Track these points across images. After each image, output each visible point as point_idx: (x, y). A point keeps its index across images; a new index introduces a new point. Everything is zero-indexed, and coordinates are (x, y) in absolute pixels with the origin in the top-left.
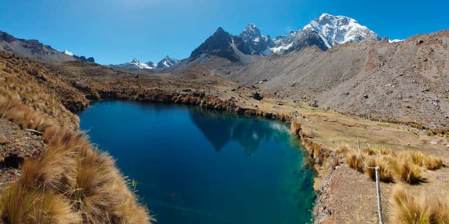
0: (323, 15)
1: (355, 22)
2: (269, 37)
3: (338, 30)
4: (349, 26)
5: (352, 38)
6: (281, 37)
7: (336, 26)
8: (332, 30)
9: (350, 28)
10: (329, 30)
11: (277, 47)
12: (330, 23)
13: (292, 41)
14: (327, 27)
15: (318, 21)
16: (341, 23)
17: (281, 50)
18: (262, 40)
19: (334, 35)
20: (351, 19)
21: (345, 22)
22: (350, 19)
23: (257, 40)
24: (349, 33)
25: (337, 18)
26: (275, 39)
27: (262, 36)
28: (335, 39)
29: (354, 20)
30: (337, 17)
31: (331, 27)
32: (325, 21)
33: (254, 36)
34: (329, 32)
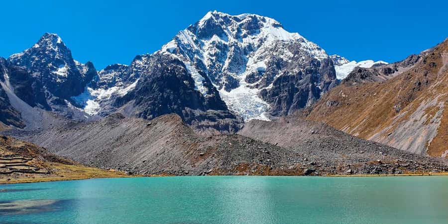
0: (208, 16)
1: (275, 26)
2: (90, 65)
3: (237, 48)
4: (259, 36)
5: (262, 65)
6: (115, 67)
7: (232, 40)
8: (224, 48)
9: (262, 41)
10: (218, 50)
11: (106, 89)
12: (221, 34)
13: (137, 76)
14: (213, 43)
15: (194, 29)
16: (244, 32)
17: (113, 95)
18: (74, 72)
19: (227, 62)
20: (267, 19)
21: (254, 27)
22: (264, 20)
23: (62, 71)
24: (258, 53)
25: (238, 20)
26: (103, 71)
27: (77, 63)
28: (230, 69)
29: (273, 21)
30: (238, 16)
31: (223, 42)
32: (211, 29)
33: (59, 63)
34: (216, 54)
